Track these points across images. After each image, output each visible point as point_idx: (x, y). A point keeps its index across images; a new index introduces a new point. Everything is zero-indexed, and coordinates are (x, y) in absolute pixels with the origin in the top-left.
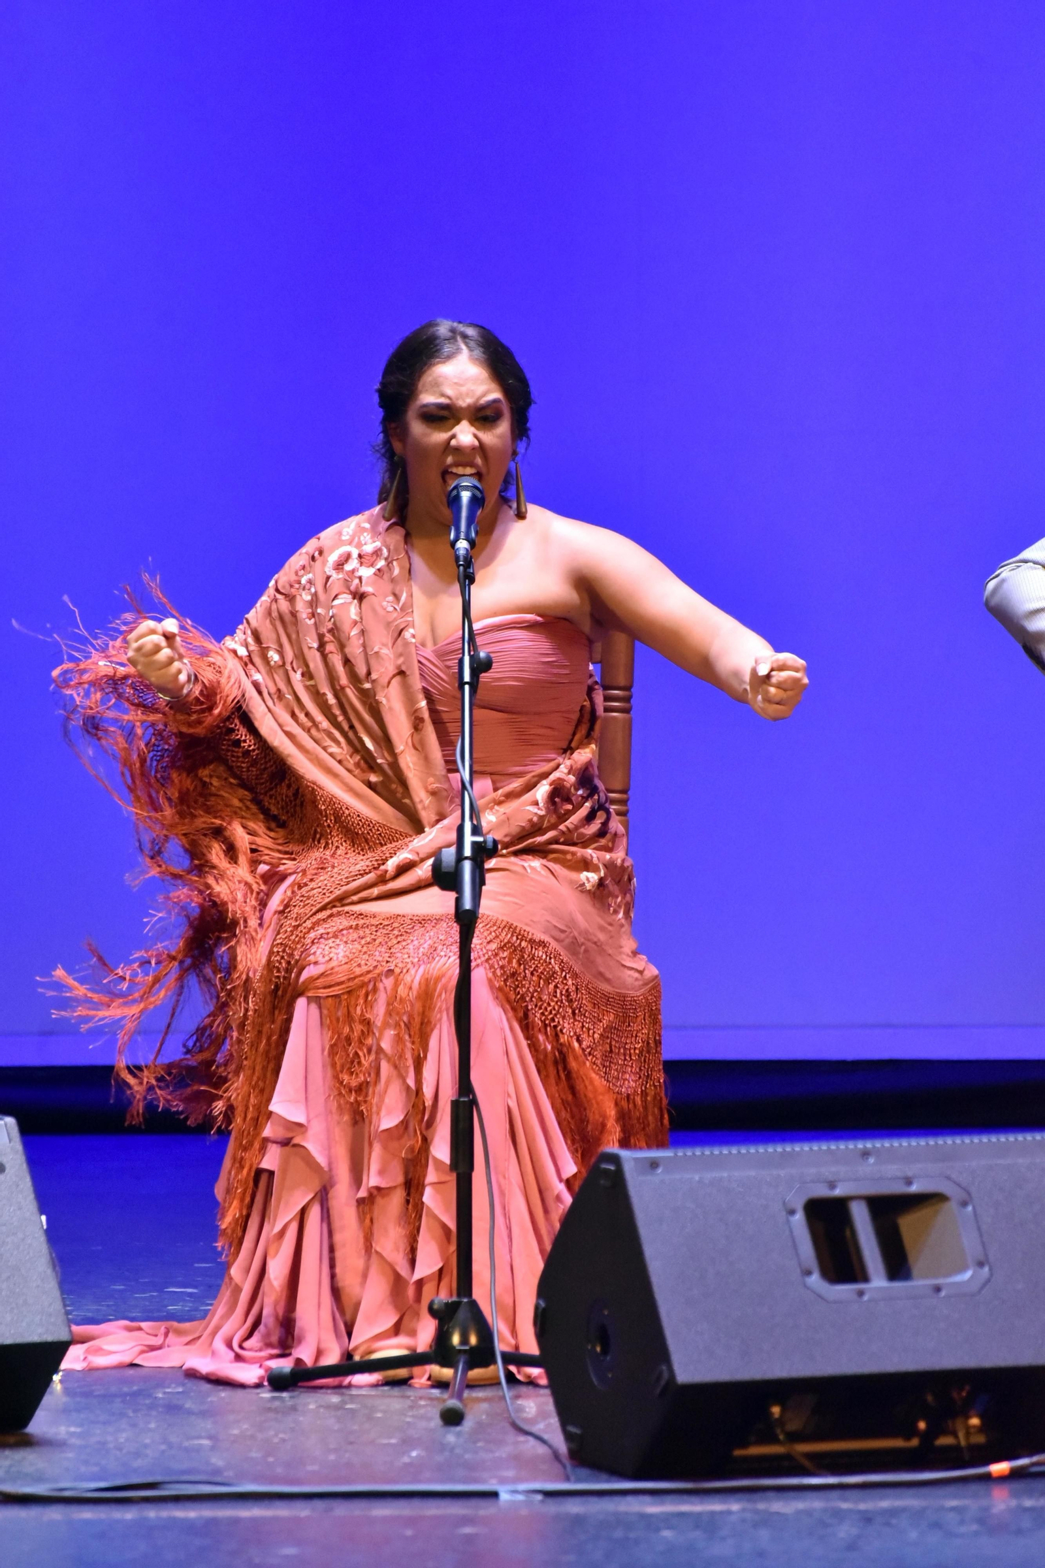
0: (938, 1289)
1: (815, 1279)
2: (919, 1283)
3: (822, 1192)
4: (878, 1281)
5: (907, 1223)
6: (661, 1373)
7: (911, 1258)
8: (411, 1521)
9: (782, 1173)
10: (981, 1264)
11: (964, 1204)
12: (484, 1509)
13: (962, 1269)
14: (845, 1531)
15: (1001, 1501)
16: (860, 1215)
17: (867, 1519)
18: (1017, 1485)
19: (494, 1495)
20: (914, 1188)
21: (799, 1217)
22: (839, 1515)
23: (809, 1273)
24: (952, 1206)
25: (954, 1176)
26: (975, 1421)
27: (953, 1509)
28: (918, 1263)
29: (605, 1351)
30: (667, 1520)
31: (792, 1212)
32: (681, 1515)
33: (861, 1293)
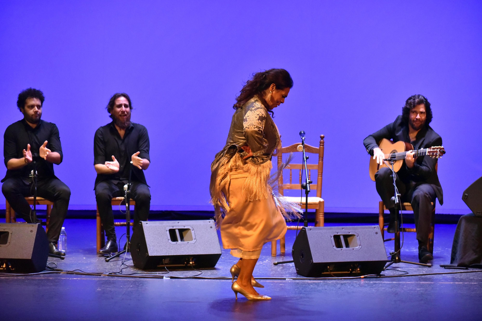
0: (353, 249)
1: (335, 247)
2: (350, 248)
3: (336, 234)
4: (344, 248)
5: (349, 239)
6: (311, 261)
7: (349, 244)
8: (272, 283)
9: (330, 231)
10: (360, 245)
11: (358, 236)
12: (284, 281)
13: (357, 246)
14: (339, 286)
15: (362, 282)
16: (342, 237)
17: (342, 284)
18: (364, 279)
19: (285, 279)
20: (350, 234)
21: (333, 238)
22: (338, 283)
23: (334, 246)
24: (356, 236)
25: (356, 232)
26: (359, 269)
27: (355, 283)
28: (351, 245)
29: (303, 257)
30: (312, 284)
31: (332, 237)
32: (313, 283)
33: (342, 250)
